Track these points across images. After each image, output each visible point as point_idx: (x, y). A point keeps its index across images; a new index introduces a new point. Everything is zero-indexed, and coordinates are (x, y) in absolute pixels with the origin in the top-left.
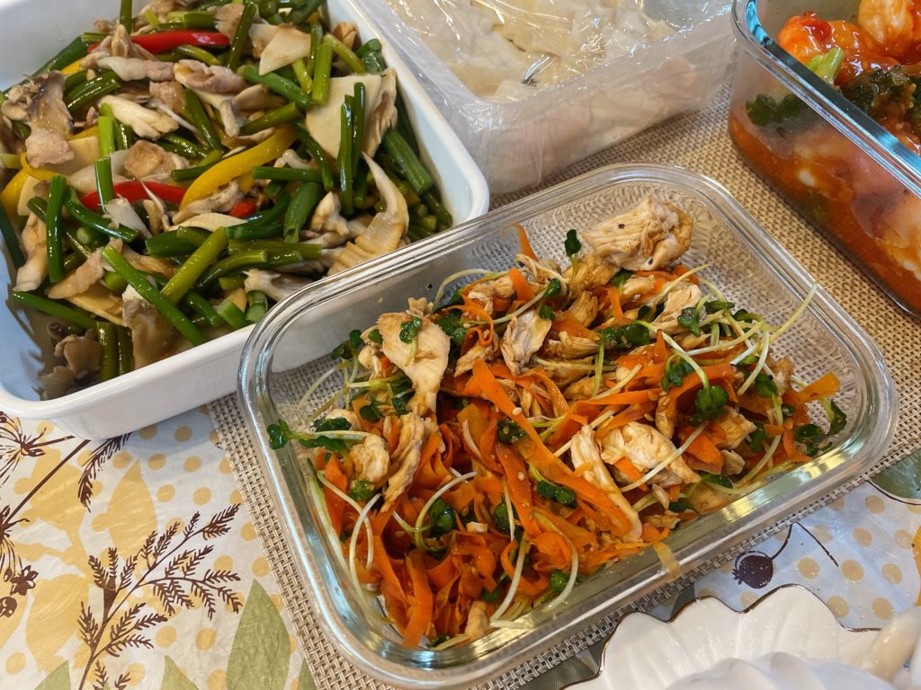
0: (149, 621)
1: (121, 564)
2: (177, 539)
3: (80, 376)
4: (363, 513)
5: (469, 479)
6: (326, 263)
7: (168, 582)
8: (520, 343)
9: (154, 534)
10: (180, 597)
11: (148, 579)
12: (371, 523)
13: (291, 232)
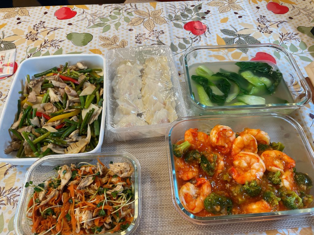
0: (3, 204)
1: (4, 191)
2: (15, 190)
3: (15, 150)
4: (34, 205)
5: (59, 207)
6: (68, 145)
7: (10, 198)
8: (84, 183)
9: (12, 188)
10: (10, 202)
11: (7, 196)
12: (35, 208)
13: (63, 137)
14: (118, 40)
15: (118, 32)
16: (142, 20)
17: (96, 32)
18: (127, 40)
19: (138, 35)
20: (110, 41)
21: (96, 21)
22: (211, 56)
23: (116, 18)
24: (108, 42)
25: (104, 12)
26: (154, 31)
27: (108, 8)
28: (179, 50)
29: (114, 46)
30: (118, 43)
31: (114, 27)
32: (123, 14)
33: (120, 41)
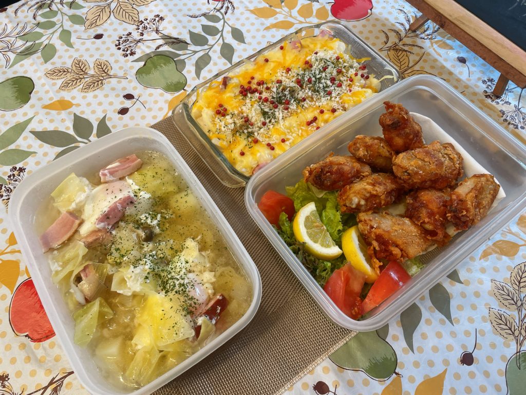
14: (87, 66)
15: (77, 50)
16: (107, 10)
17: (32, 68)
18: (104, 59)
19: (118, 40)
20: (72, 74)
21: (16, 46)
22: (267, 28)
23: (52, 25)
24: (69, 76)
25: (21, 22)
26: (143, 21)
27: (23, 12)
28: (211, 40)
29: (86, 80)
30: (91, 72)
31: (62, 45)
32: (62, 13)
33: (92, 66)
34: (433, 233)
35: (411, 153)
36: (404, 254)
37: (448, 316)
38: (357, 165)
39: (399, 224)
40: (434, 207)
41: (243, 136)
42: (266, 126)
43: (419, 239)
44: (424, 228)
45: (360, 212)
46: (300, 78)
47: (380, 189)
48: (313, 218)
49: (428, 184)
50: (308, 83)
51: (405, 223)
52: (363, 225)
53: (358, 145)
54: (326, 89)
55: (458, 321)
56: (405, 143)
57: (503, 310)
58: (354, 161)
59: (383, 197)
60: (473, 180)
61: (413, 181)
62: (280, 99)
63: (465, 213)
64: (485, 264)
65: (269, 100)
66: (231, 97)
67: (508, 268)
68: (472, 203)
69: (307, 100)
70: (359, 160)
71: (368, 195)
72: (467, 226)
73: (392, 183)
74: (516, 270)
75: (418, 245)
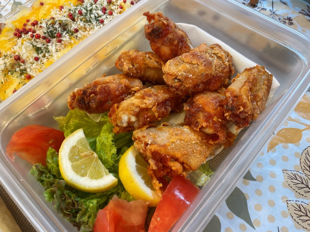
34: (214, 137)
35: (179, 59)
36: (187, 167)
37: (248, 220)
38: (125, 81)
39: (176, 135)
40: (211, 109)
41: (15, 75)
42: (39, 62)
43: (202, 146)
44: (205, 133)
45: (134, 130)
46: (72, 12)
47: (149, 102)
48: (80, 147)
49: (201, 86)
50: (79, 15)
51: (184, 131)
52: (137, 144)
53: (122, 60)
54: (99, 19)
55: (259, 223)
56: (172, 50)
57: (301, 200)
58: (122, 77)
59: (154, 109)
60: (244, 74)
61: (185, 86)
62: (52, 34)
63: (242, 109)
64: (273, 155)
65: (41, 36)
66: (5, 41)
67: (296, 155)
68: (248, 97)
69: (80, 31)
70: (127, 75)
71: (137, 110)
72: (248, 123)
73: (164, 92)
74: (304, 155)
75: (200, 153)
